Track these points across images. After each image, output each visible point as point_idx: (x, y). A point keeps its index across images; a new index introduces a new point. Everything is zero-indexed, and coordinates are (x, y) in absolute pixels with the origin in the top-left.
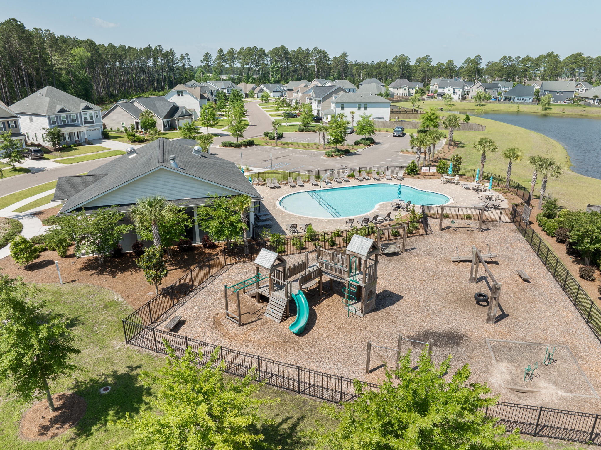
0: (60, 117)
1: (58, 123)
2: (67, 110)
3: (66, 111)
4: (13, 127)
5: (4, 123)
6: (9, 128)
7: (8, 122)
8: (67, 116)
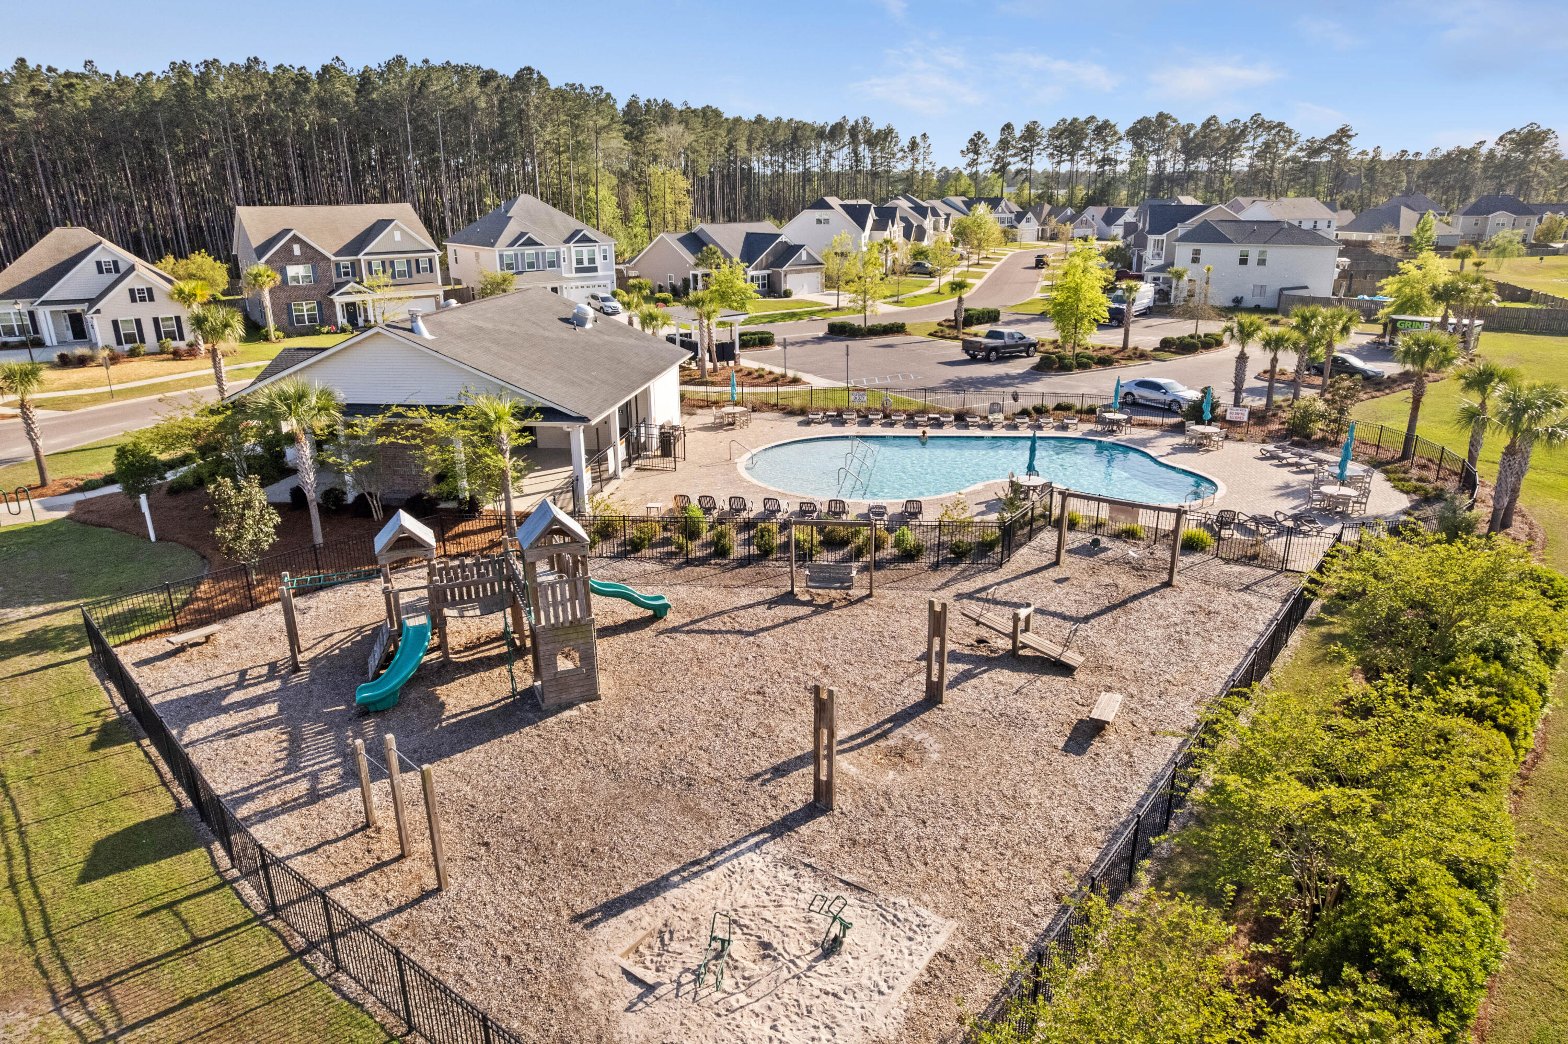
0: (523, 255)
1: (517, 268)
2: (539, 241)
3: (536, 244)
4: (425, 270)
5: (409, 262)
6: (418, 271)
7: (417, 261)
8: (537, 254)
